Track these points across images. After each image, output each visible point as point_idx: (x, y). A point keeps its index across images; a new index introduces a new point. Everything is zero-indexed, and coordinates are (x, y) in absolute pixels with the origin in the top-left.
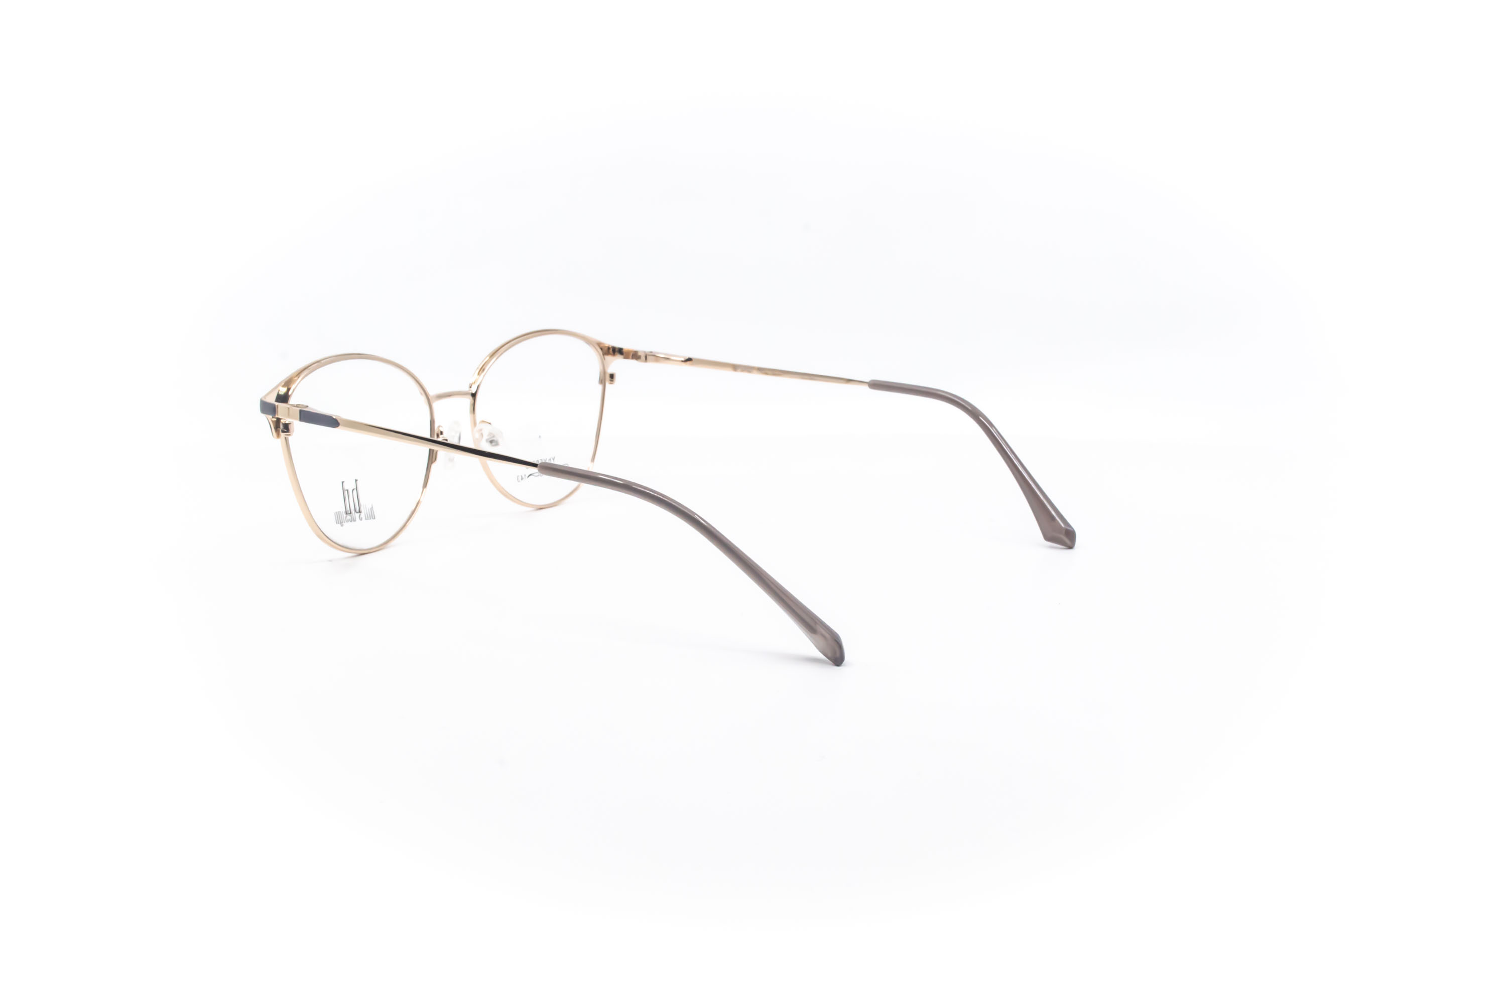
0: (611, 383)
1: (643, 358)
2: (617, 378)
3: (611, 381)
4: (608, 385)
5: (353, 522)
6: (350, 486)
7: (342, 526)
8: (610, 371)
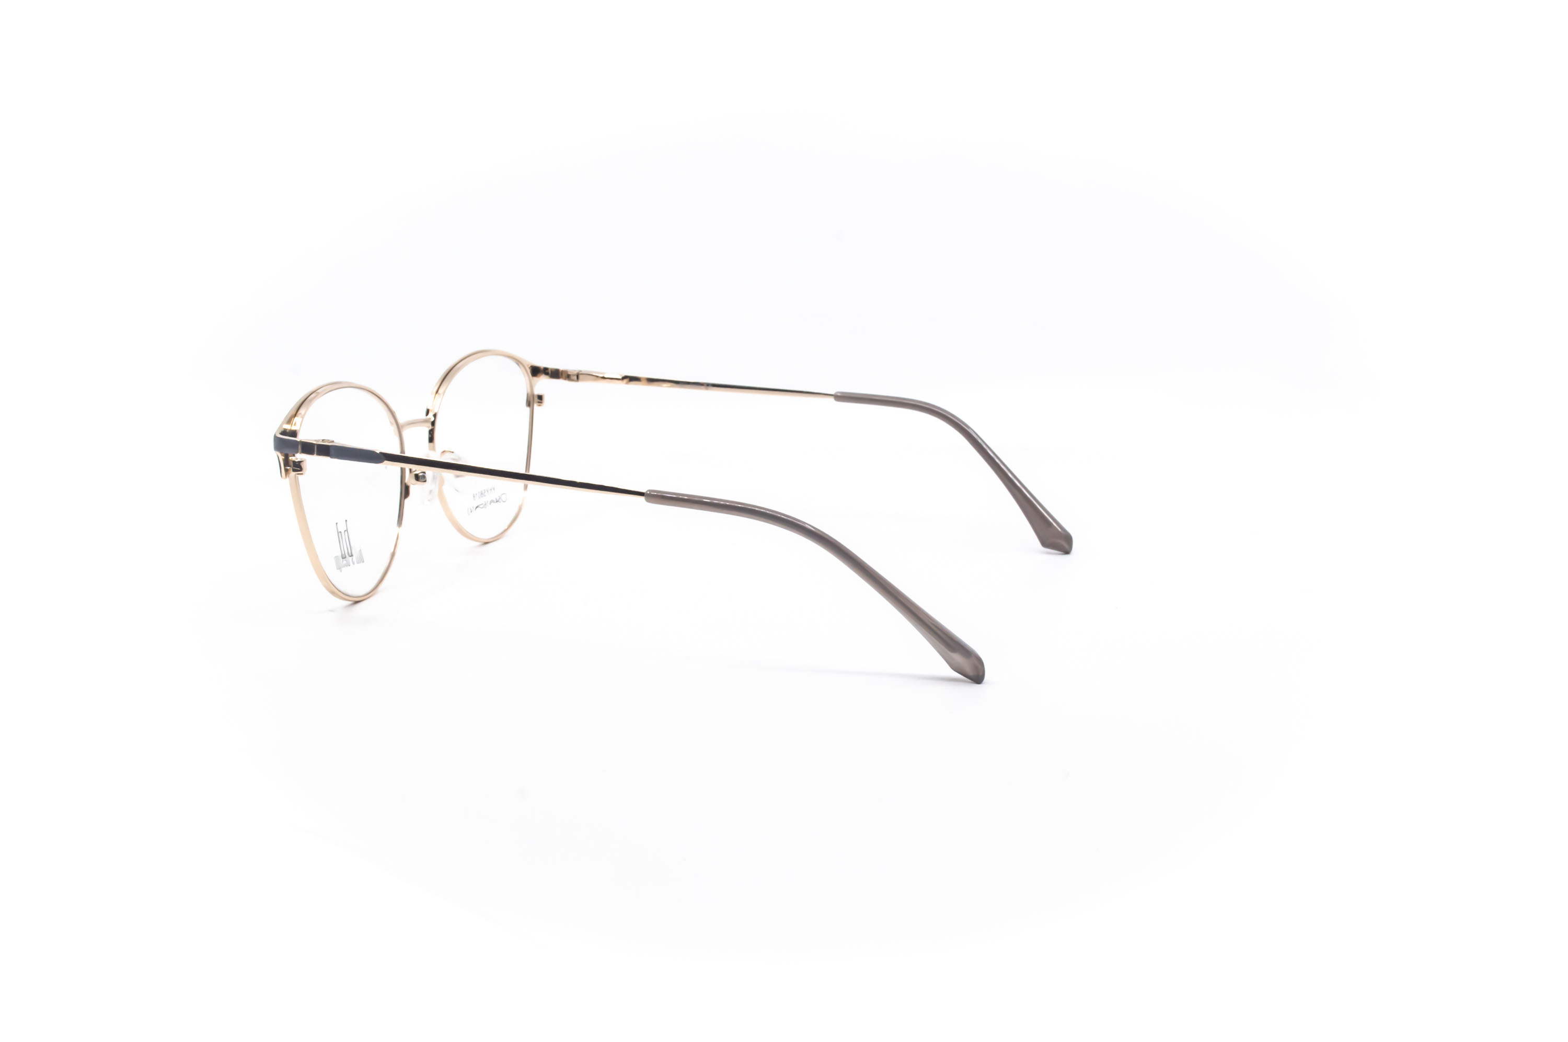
0: (539, 405)
1: (575, 378)
2: (545, 399)
3: (539, 402)
4: (536, 406)
5: (348, 567)
6: (342, 528)
7: (341, 571)
8: (537, 392)
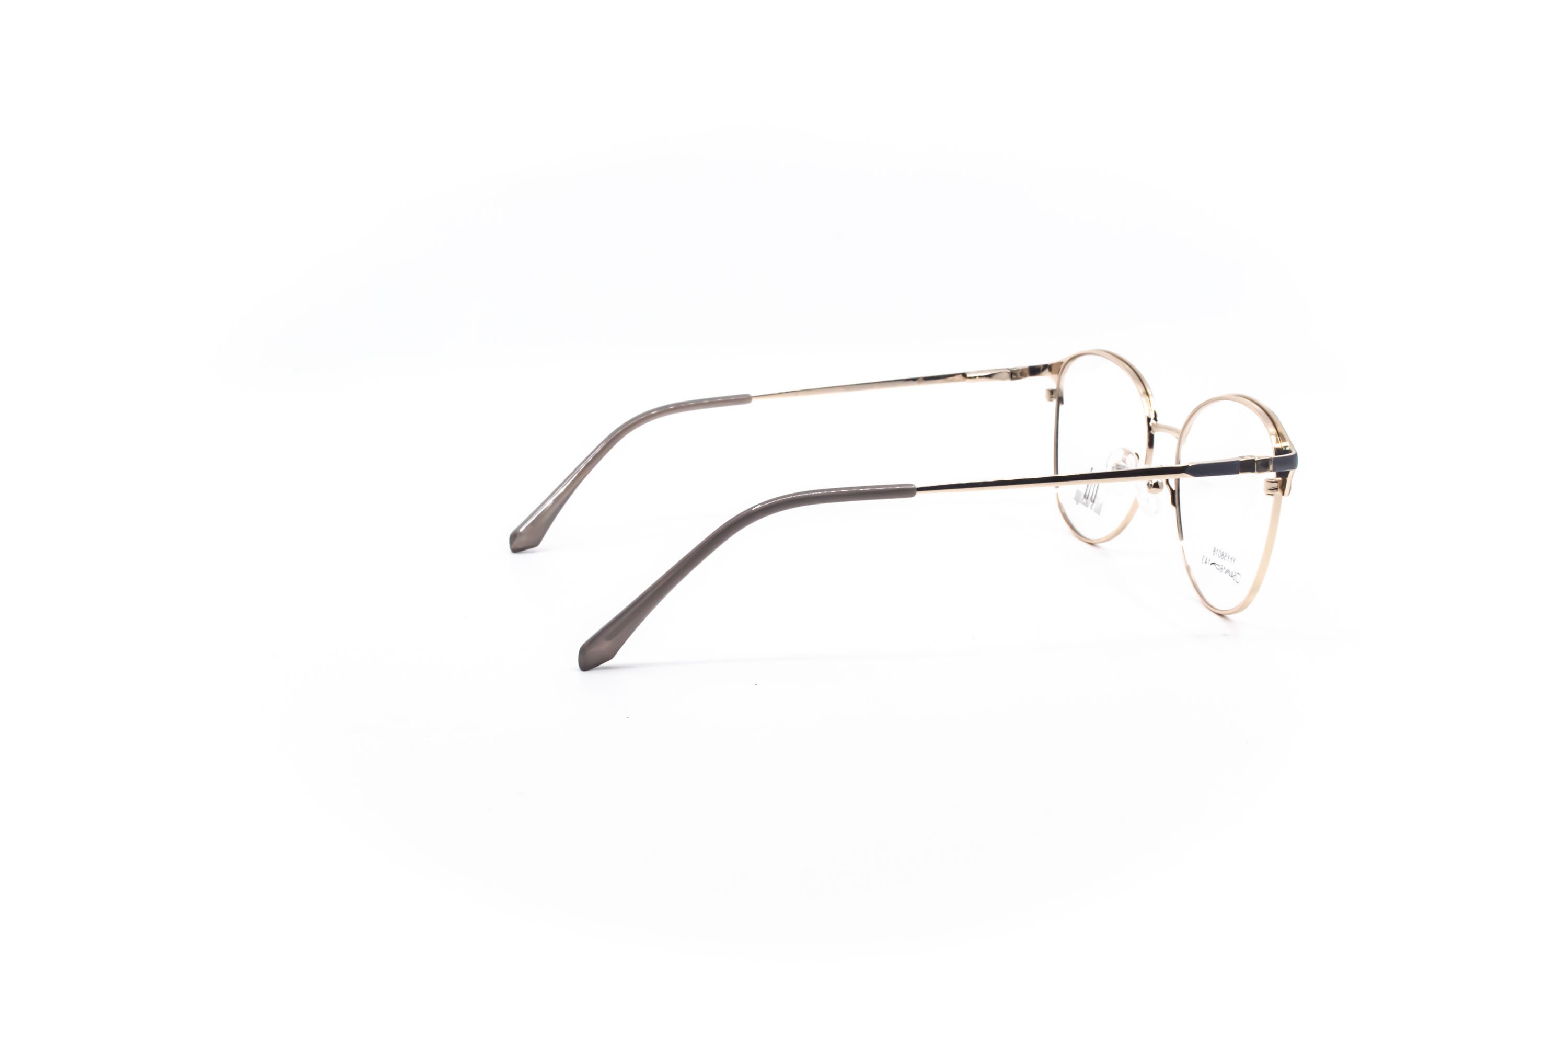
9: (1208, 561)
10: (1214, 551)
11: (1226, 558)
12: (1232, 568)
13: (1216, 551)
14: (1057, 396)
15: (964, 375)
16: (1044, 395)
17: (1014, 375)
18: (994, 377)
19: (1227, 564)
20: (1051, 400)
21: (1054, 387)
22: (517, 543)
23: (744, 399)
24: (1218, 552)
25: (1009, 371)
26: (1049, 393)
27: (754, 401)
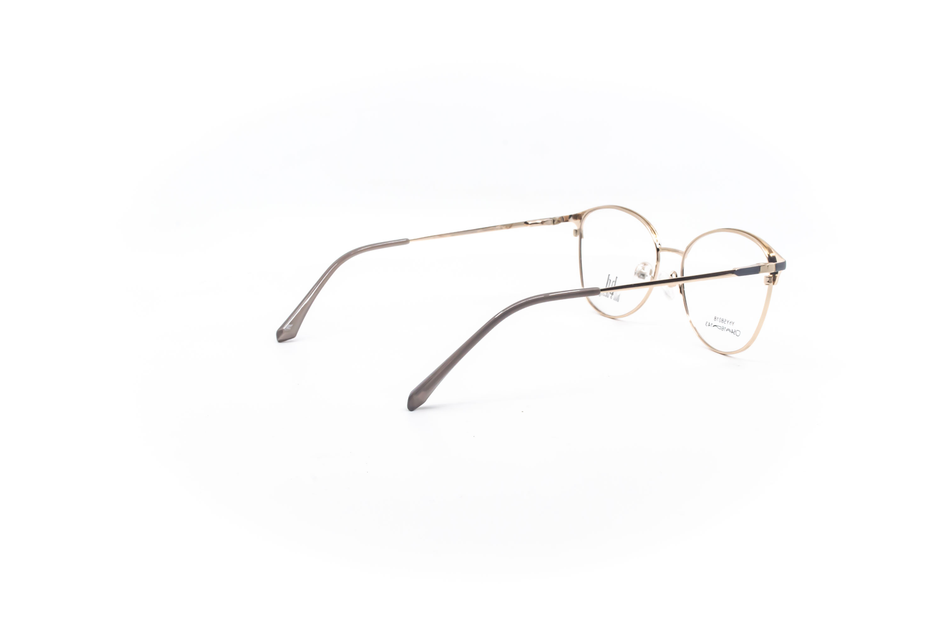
9: (711, 324)
10: (715, 318)
11: (726, 322)
12: (731, 327)
13: (717, 319)
14: (579, 233)
15: (526, 223)
16: (572, 232)
17: (554, 221)
18: (544, 223)
19: (727, 326)
20: (576, 236)
21: (577, 228)
22: (281, 337)
23: (406, 242)
24: (718, 319)
25: (552, 220)
26: (575, 231)
27: (411, 243)
